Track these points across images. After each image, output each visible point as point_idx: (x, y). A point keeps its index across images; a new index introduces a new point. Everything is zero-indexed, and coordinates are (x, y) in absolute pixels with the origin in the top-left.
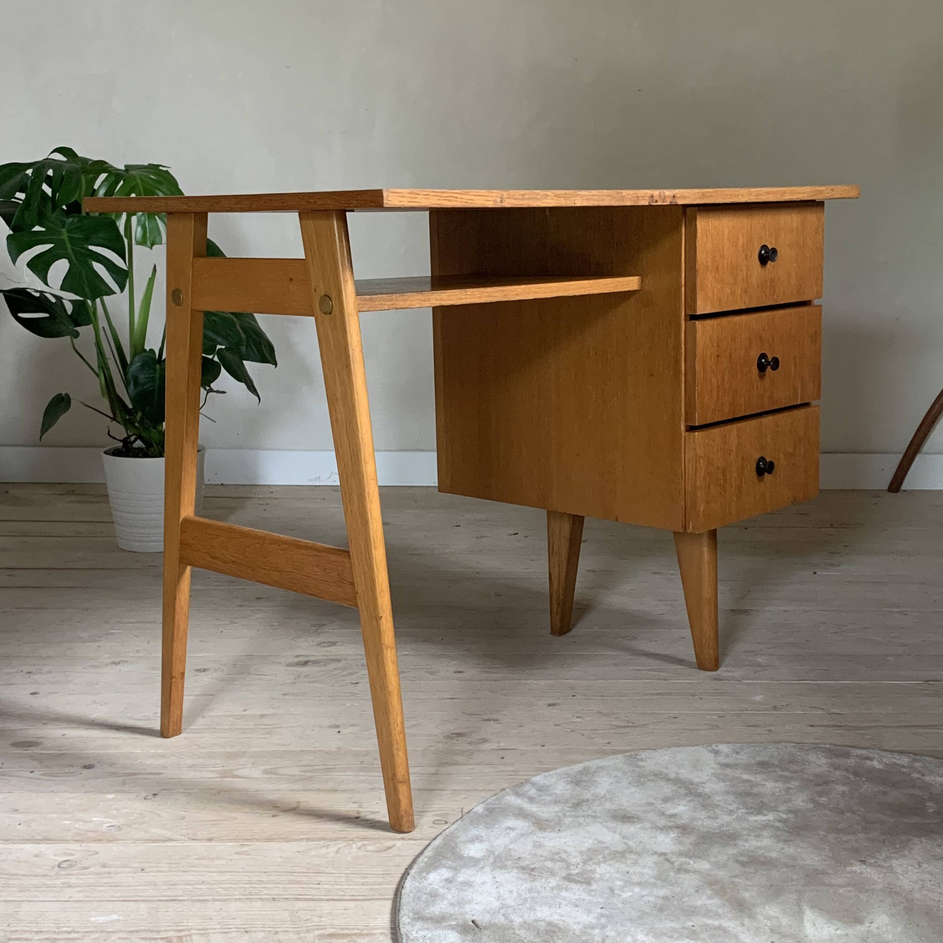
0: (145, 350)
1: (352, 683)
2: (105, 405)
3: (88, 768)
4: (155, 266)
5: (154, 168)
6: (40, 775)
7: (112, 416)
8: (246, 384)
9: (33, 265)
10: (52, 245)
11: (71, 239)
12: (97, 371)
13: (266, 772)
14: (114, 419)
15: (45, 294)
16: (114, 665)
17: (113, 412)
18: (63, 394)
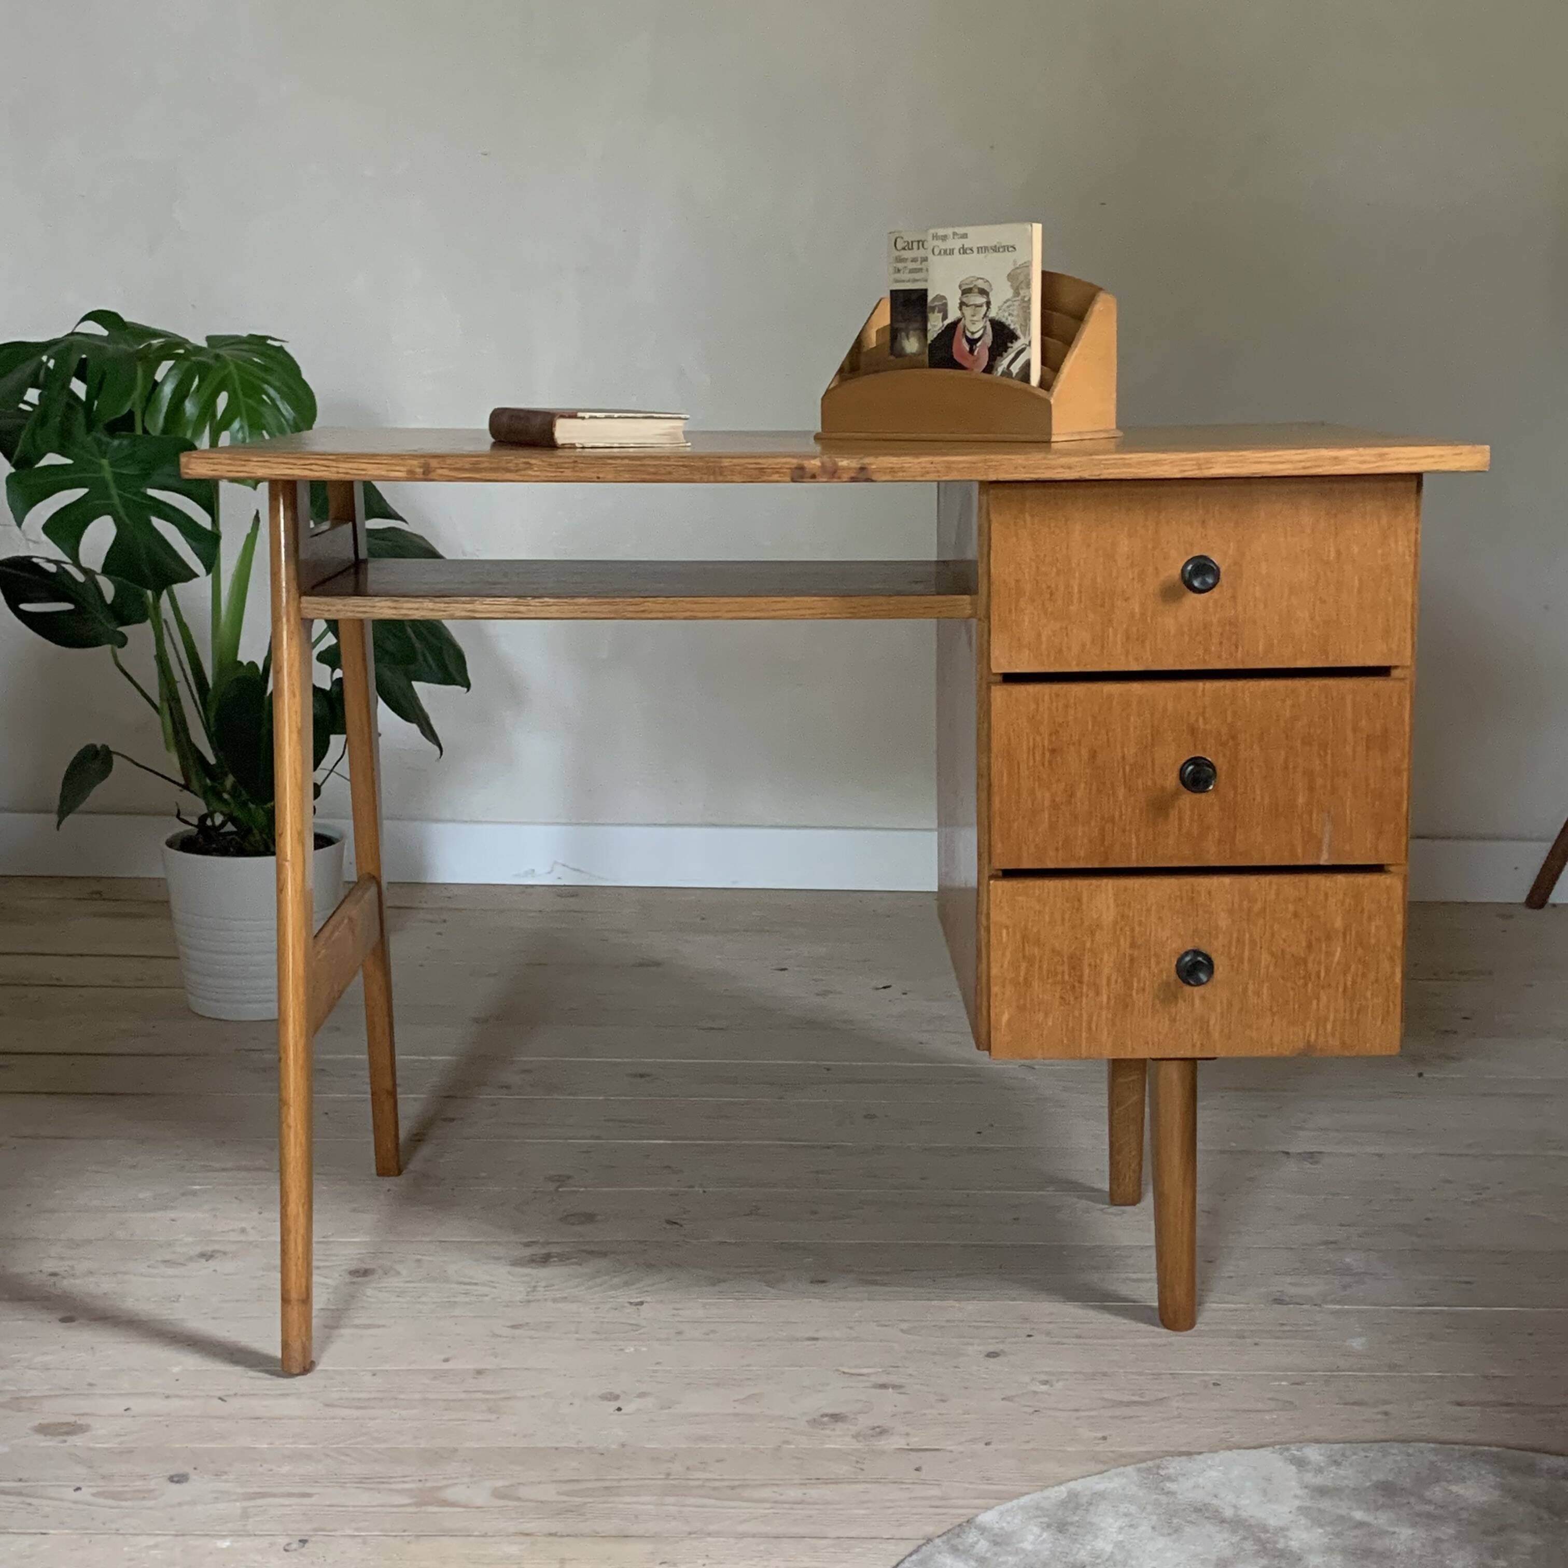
0: (241, 663)
1: (631, 1303)
2: (172, 764)
3: (178, 1482)
4: (258, 512)
5: (258, 342)
6: (94, 1495)
7: (182, 782)
8: (419, 726)
9: (53, 528)
10: (86, 490)
11: (118, 477)
12: (157, 701)
13: (498, 1494)
14: (186, 787)
15: (64, 565)
16: (203, 1261)
17: (186, 776)
18: (99, 746)
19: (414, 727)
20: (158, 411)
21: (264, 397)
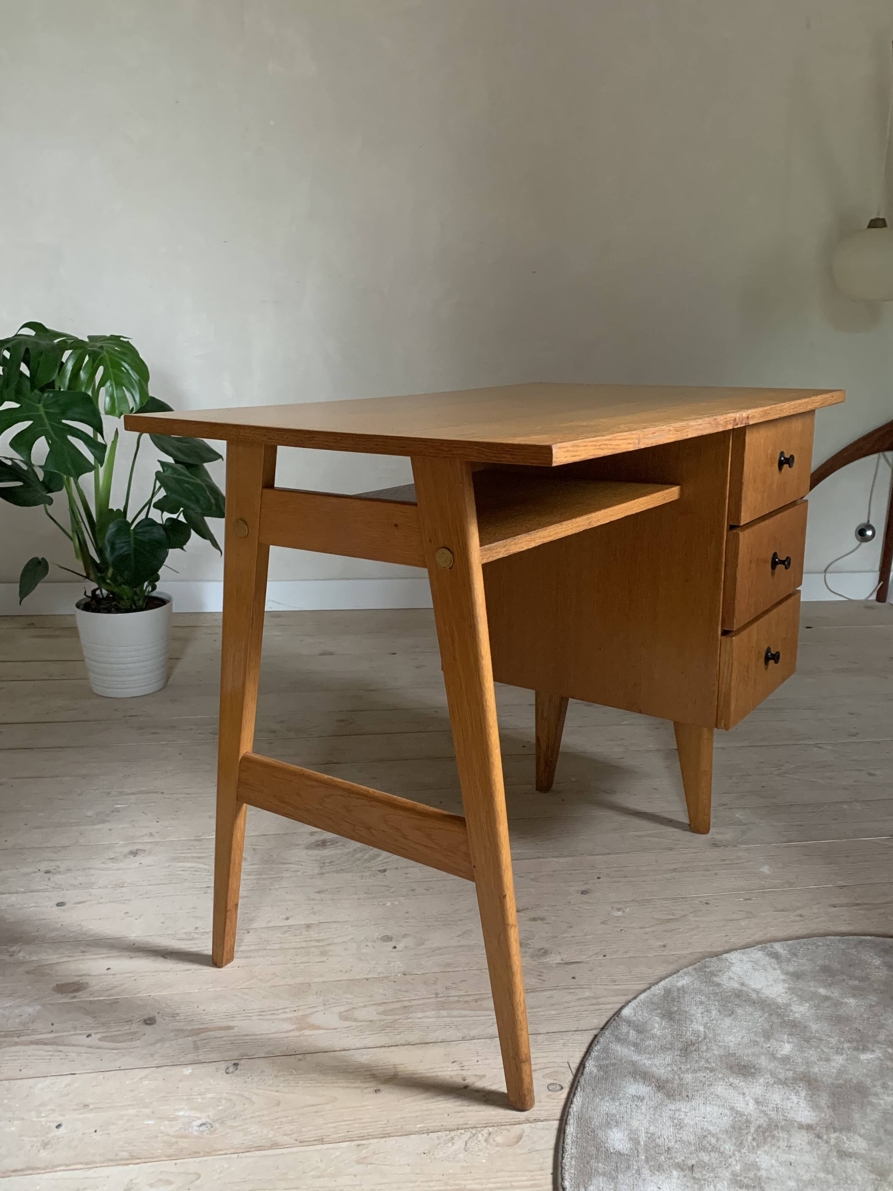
0: (112, 510)
1: (380, 871)
2: (79, 566)
3: (150, 1024)
4: (117, 430)
5: (116, 339)
6: (100, 1040)
7: (85, 574)
8: (210, 541)
9: (15, 443)
10: (31, 422)
11: (46, 413)
12: (71, 534)
13: (342, 1017)
14: (87, 577)
15: (15, 461)
16: (132, 857)
17: (88, 574)
18: (40, 558)
19: (208, 542)
20: (66, 377)
21: (123, 368)
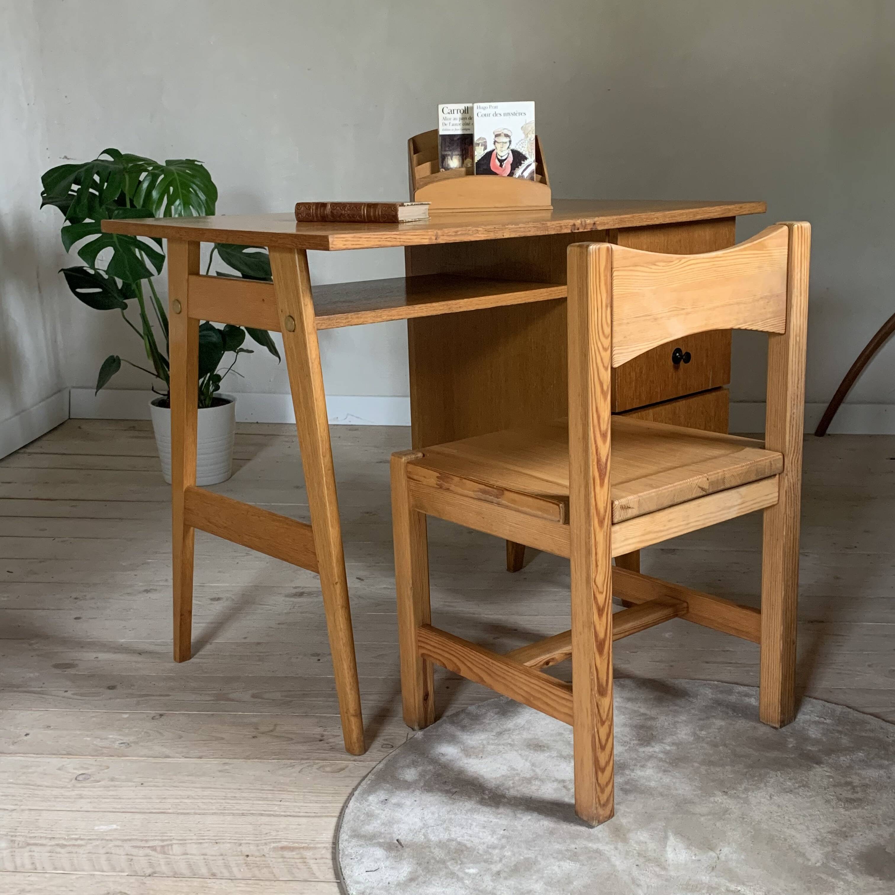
2: (150, 364)
3: (111, 689)
5: (190, 163)
6: (72, 694)
7: (154, 372)
8: (268, 347)
9: (82, 253)
10: (100, 235)
12: (143, 336)
13: (254, 696)
14: (158, 376)
15: (98, 271)
16: (145, 593)
17: (157, 371)
18: (115, 356)
19: (265, 348)
20: (140, 196)
21: (191, 189)
